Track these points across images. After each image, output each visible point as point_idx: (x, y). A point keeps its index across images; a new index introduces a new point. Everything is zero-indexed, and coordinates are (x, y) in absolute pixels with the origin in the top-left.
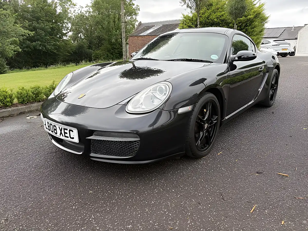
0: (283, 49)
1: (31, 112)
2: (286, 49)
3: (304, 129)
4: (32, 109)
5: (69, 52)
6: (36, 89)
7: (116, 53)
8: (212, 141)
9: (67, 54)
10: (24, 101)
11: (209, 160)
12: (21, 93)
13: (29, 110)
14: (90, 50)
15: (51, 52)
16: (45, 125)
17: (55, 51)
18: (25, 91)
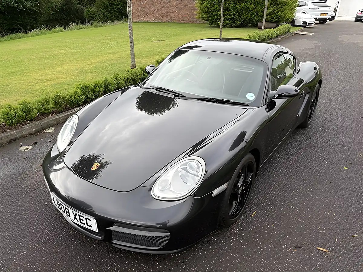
0: (322, 14)
1: (23, 138)
2: (325, 14)
3: (345, 168)
4: (25, 134)
5: (52, 9)
6: (26, 105)
7: (115, 11)
8: (245, 201)
9: (51, 11)
10: (12, 122)
11: (243, 226)
12: (8, 113)
13: (20, 135)
14: (82, 6)
15: (30, 10)
16: (54, 200)
17: (35, 9)
18: (12, 112)
